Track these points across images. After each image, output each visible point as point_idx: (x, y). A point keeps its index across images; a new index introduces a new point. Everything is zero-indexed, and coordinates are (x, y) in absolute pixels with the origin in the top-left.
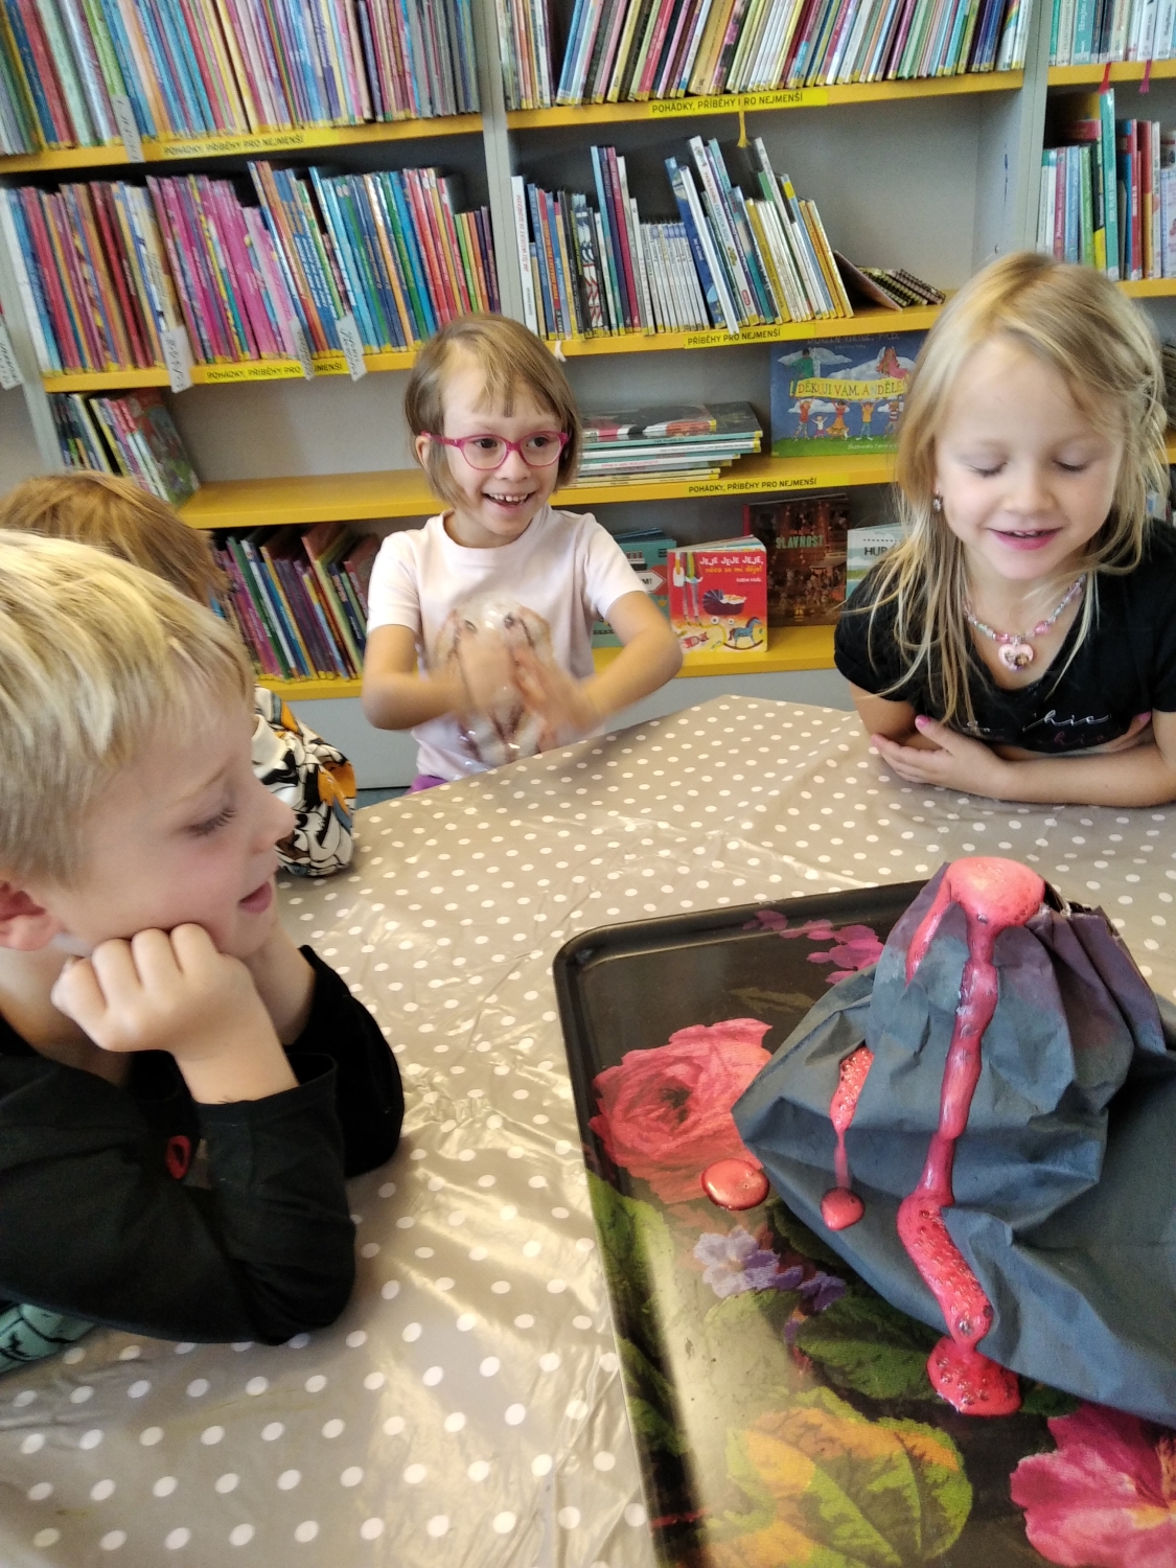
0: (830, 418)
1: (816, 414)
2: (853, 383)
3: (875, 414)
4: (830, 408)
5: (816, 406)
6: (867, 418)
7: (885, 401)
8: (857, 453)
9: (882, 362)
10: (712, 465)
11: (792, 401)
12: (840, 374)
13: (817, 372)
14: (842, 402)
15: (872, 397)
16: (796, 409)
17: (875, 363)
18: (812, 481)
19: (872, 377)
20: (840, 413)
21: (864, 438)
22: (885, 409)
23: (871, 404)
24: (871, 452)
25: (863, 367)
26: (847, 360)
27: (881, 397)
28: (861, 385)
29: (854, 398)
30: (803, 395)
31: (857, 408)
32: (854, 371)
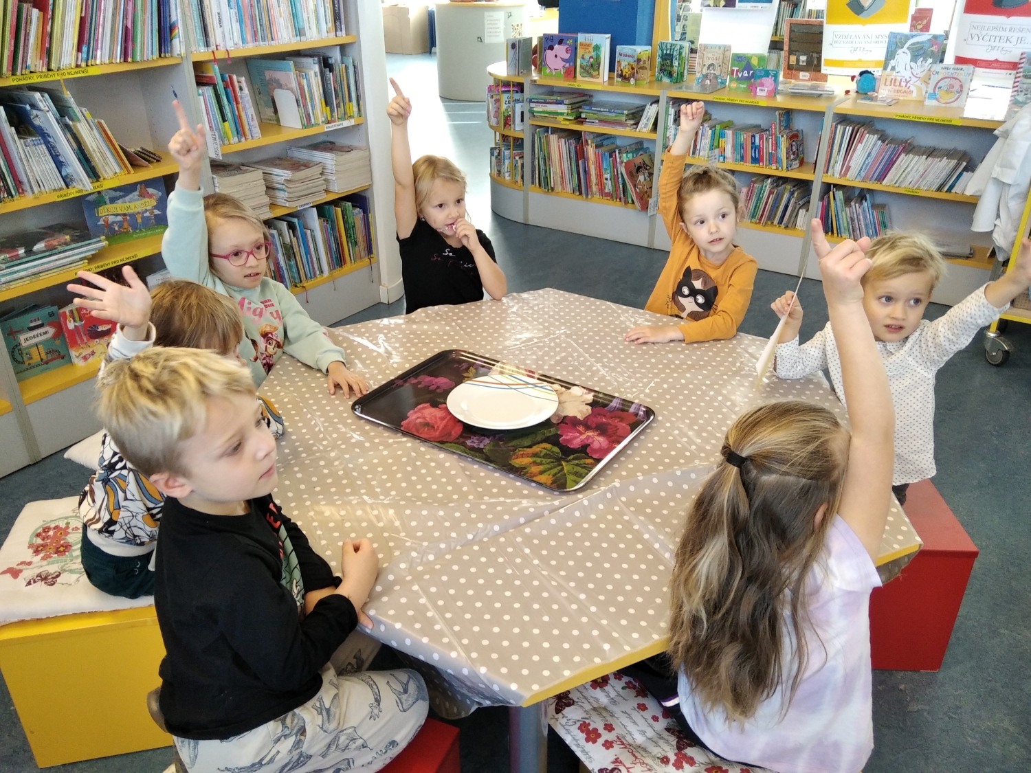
0: (121, 224)
1: (114, 222)
2: (128, 204)
3: (143, 218)
4: (119, 218)
5: (111, 219)
6: (139, 220)
7: (146, 211)
8: (137, 238)
9: (140, 192)
10: (82, 259)
11: (99, 218)
12: (120, 201)
13: (108, 201)
14: (125, 215)
15: (139, 210)
16: (101, 222)
17: (136, 193)
18: (136, 256)
19: (137, 200)
20: (125, 220)
21: (141, 230)
22: (147, 214)
23: (139, 213)
24: (145, 236)
25: (131, 196)
26: (122, 194)
27: (144, 209)
28: (132, 205)
29: (130, 211)
30: (104, 214)
31: (133, 216)
32: (127, 198)
